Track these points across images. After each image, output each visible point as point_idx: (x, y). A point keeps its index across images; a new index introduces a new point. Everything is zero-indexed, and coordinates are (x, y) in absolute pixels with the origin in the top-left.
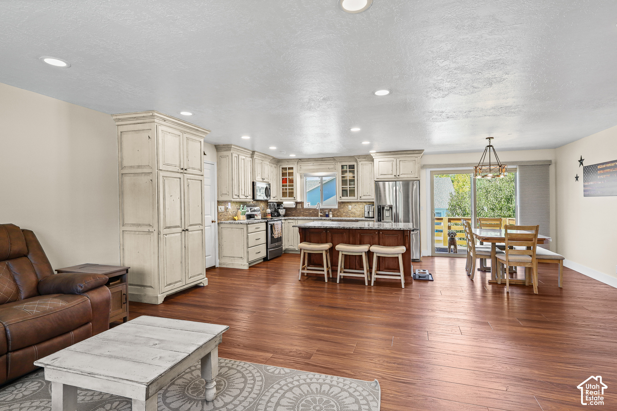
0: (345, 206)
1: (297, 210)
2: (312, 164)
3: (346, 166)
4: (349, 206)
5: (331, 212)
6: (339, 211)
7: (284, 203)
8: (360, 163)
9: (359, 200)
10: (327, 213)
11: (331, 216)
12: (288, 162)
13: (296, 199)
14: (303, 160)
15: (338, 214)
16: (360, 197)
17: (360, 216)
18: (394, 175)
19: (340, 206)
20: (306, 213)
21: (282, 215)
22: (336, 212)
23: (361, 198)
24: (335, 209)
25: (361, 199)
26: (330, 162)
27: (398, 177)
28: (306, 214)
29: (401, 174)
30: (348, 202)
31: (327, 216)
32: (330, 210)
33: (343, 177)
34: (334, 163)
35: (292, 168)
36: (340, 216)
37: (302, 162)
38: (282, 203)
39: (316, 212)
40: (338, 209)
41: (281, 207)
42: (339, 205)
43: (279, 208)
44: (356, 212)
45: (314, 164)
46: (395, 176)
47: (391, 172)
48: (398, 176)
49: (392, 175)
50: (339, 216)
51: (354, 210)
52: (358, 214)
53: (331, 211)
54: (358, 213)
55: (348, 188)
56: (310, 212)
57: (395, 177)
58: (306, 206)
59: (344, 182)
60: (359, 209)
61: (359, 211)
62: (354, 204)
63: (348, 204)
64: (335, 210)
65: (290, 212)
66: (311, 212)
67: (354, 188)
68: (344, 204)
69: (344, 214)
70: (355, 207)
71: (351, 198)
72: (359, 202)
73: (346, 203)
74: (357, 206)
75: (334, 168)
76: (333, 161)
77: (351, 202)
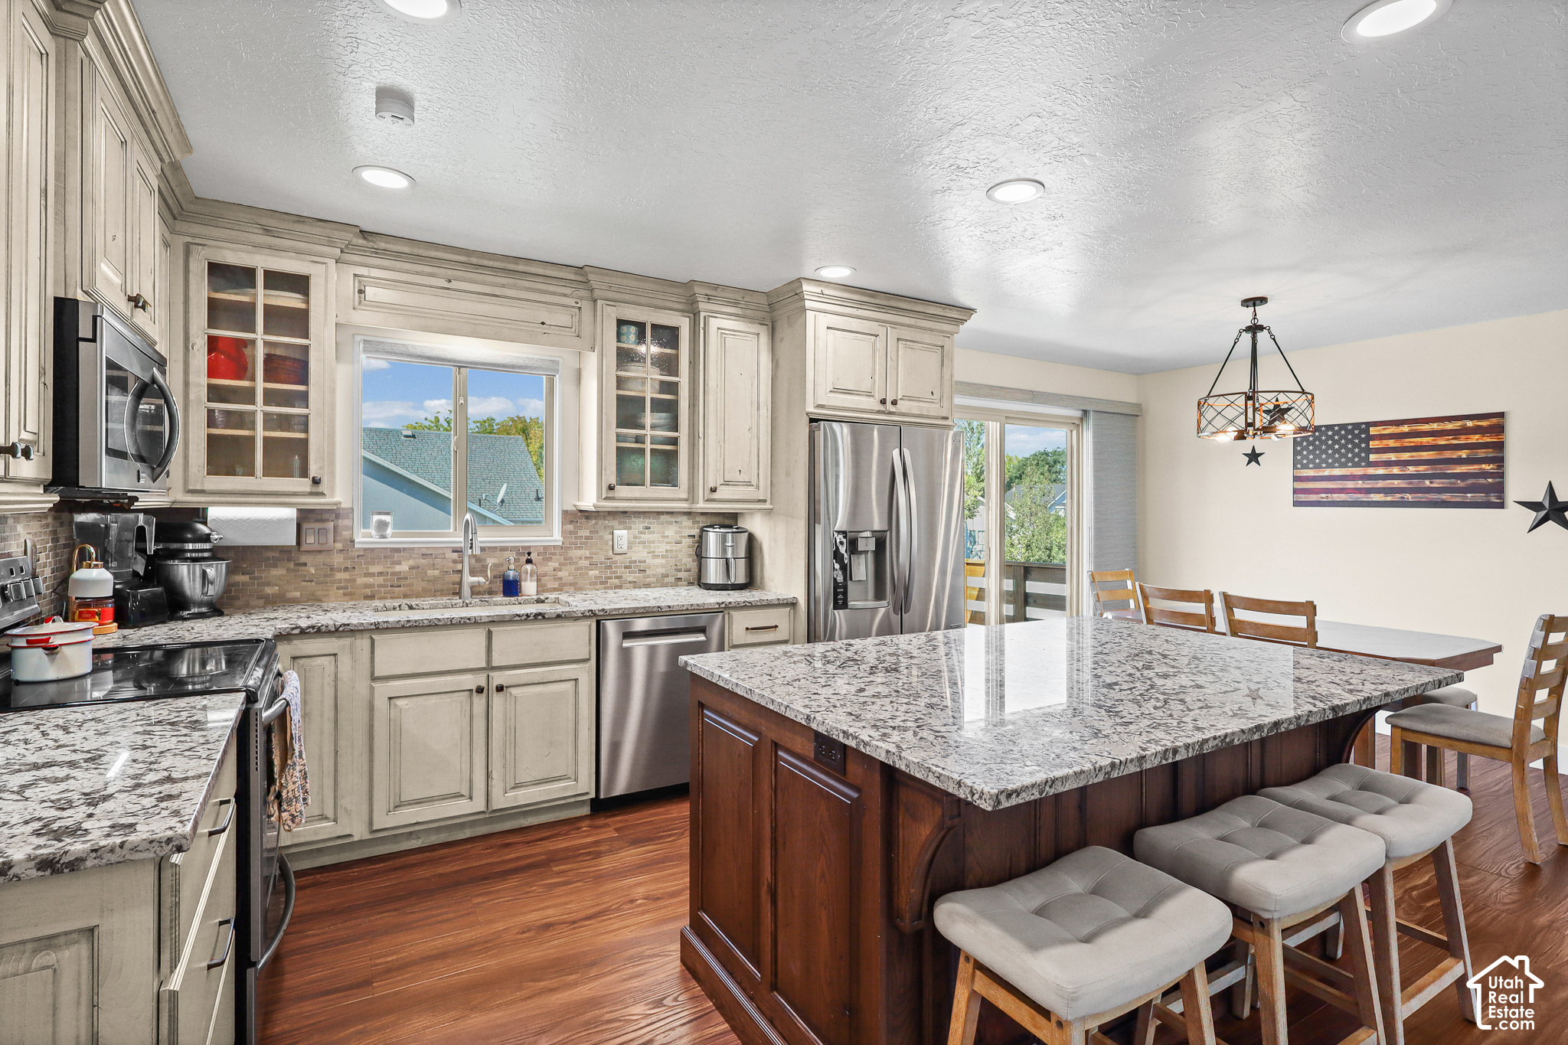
0: (601, 534)
1: (303, 559)
2: (443, 283)
3: (633, 329)
4: (617, 532)
5: (528, 567)
6: (569, 561)
7: (213, 512)
8: (714, 323)
10: (512, 574)
11: (529, 587)
12: (267, 231)
13: (323, 487)
14: (383, 245)
15: (560, 574)
16: (714, 490)
17: (666, 580)
18: (879, 396)
19: (571, 532)
20: (372, 575)
21: (200, 604)
22: (553, 564)
23: (715, 496)
24: (545, 547)
25: (714, 500)
26: (552, 288)
27: (892, 409)
28: (367, 586)
31: (511, 588)
32: (529, 553)
33: (620, 382)
34: (571, 302)
35: (299, 284)
36: (571, 584)
37: (376, 252)
38: (199, 514)
39: (433, 566)
40: (563, 548)
41: (190, 546)
42: (570, 527)
43: (179, 555)
44: (650, 561)
45: (454, 285)
46: (883, 399)
47: (866, 386)
48: (895, 403)
49: (871, 399)
50: (565, 584)
51: (639, 554)
52: (661, 571)
53: (528, 561)
54: (657, 566)
55: (648, 440)
56: (398, 568)
58: (364, 536)
59: (628, 411)
60: (662, 548)
61: (663, 557)
62: (638, 524)
63: (615, 523)
64: (547, 552)
65: (246, 578)
66: (404, 567)
67: (674, 441)
68: (594, 522)
69: (591, 573)
70: (646, 537)
71: (664, 491)
72: (662, 513)
73: (604, 518)
74: (653, 532)
75: (573, 330)
76: (568, 291)
77: (625, 512)
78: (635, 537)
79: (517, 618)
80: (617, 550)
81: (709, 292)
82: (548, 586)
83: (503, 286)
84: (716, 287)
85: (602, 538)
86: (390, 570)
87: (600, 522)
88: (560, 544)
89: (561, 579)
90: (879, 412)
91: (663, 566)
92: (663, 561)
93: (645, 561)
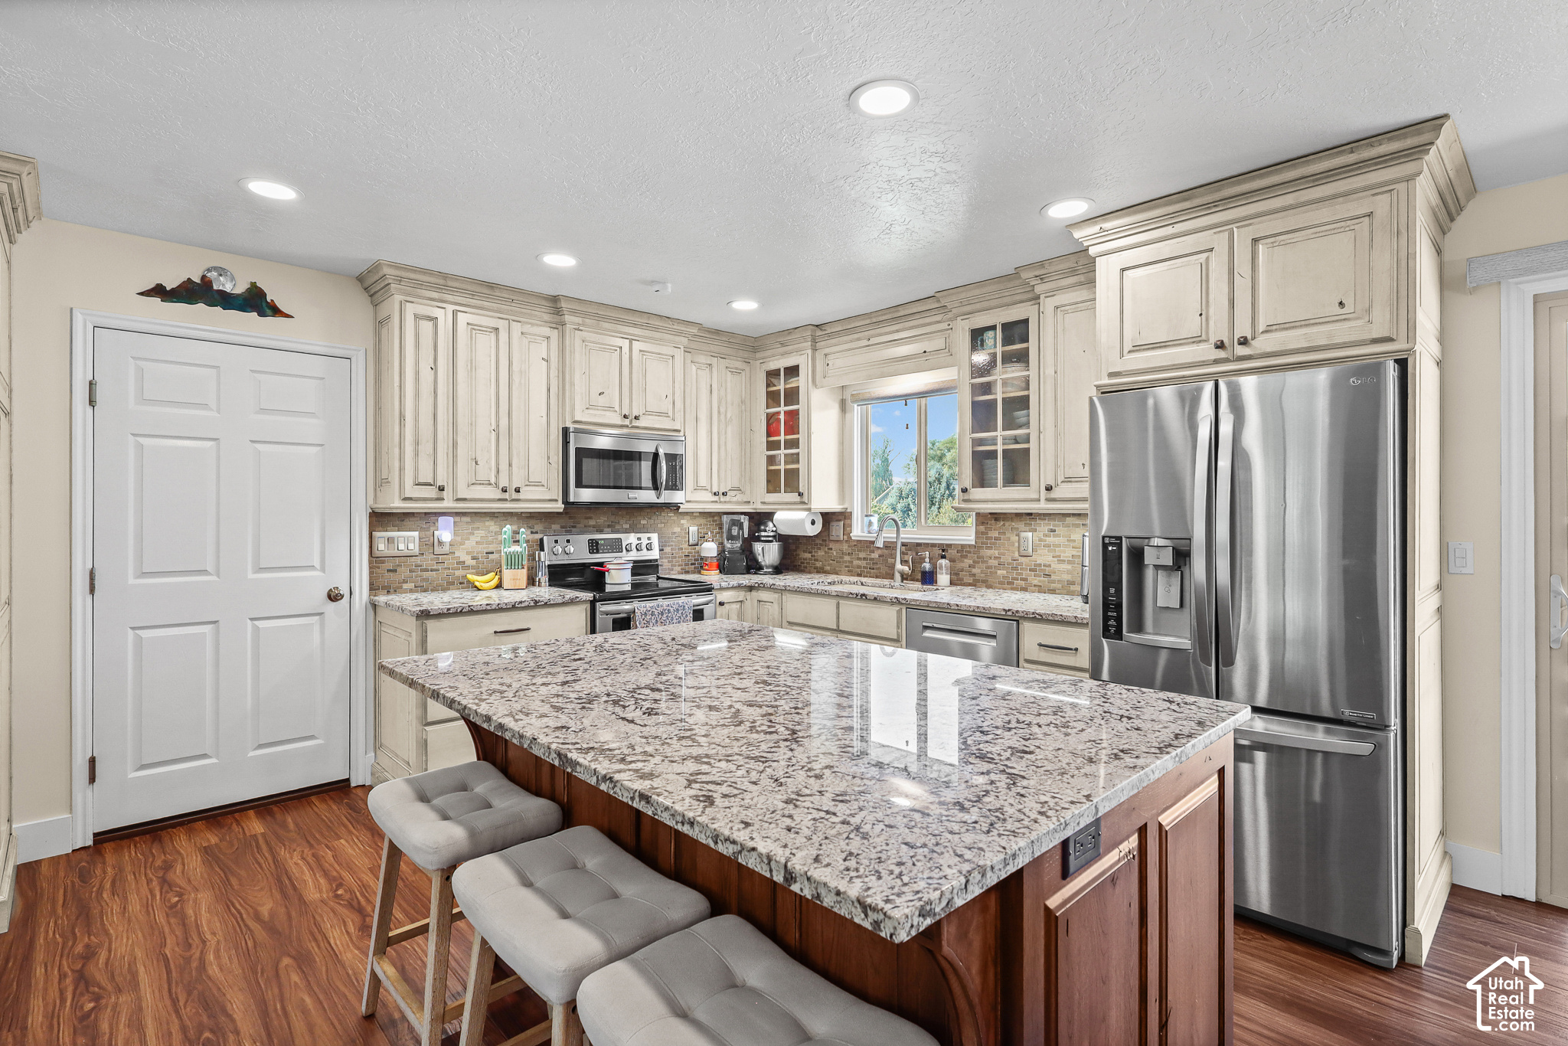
0: (1008, 535)
1: (831, 545)
2: (865, 343)
3: (989, 335)
4: (1023, 534)
5: (943, 562)
6: (981, 559)
7: (779, 516)
8: (1052, 305)
9: (1043, 506)
10: (927, 566)
11: (943, 578)
12: (783, 345)
13: (805, 499)
14: (830, 330)
15: (974, 571)
16: (1049, 489)
17: (1072, 588)
18: (1215, 341)
19: (982, 533)
21: (767, 567)
22: (968, 562)
23: (1053, 495)
24: (963, 546)
25: (1055, 500)
26: (928, 320)
27: (1241, 351)
28: (859, 567)
29: (1261, 327)
30: (1019, 516)
31: (929, 578)
32: (944, 550)
34: (944, 326)
35: (793, 371)
36: (984, 581)
37: (830, 335)
38: (769, 516)
39: (887, 556)
40: (976, 547)
41: (763, 534)
42: (982, 528)
43: (758, 539)
44: (1055, 566)
45: (873, 341)
46: (1220, 346)
47: (1192, 327)
48: (1244, 342)
49: (1203, 346)
50: (978, 581)
51: (1043, 557)
52: (1066, 577)
53: (943, 557)
54: (1063, 571)
55: (1000, 441)
57: (1221, 354)
58: (858, 532)
60: (1068, 553)
61: (1069, 562)
62: (1043, 527)
63: (1021, 525)
64: (963, 549)
65: (808, 556)
66: (873, 555)
67: (1027, 439)
68: (1002, 523)
69: (999, 572)
70: (1051, 540)
71: (1016, 491)
72: (1069, 515)
73: (1012, 520)
74: (1058, 536)
75: (947, 350)
76: (938, 318)
77: (1031, 514)
78: (1040, 540)
79: (851, 596)
80: (1024, 553)
81: (1037, 273)
82: (965, 581)
83: (897, 331)
84: (1041, 264)
85: (1009, 539)
86: (869, 557)
87: (1007, 524)
88: (974, 543)
89: (974, 575)
90: (1216, 362)
91: (1068, 572)
92: (1069, 567)
93: (1050, 566)
